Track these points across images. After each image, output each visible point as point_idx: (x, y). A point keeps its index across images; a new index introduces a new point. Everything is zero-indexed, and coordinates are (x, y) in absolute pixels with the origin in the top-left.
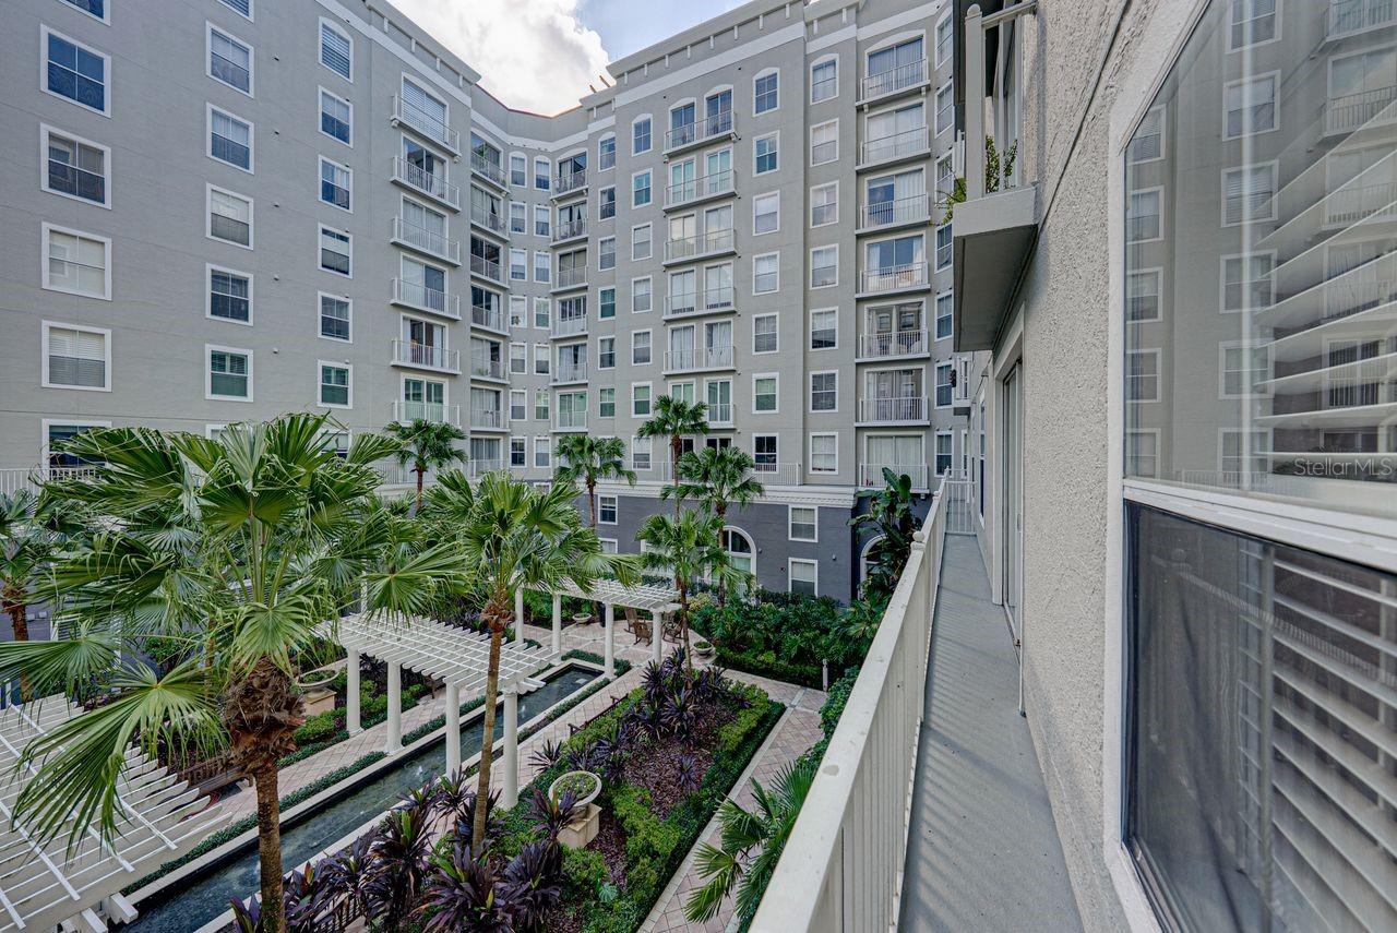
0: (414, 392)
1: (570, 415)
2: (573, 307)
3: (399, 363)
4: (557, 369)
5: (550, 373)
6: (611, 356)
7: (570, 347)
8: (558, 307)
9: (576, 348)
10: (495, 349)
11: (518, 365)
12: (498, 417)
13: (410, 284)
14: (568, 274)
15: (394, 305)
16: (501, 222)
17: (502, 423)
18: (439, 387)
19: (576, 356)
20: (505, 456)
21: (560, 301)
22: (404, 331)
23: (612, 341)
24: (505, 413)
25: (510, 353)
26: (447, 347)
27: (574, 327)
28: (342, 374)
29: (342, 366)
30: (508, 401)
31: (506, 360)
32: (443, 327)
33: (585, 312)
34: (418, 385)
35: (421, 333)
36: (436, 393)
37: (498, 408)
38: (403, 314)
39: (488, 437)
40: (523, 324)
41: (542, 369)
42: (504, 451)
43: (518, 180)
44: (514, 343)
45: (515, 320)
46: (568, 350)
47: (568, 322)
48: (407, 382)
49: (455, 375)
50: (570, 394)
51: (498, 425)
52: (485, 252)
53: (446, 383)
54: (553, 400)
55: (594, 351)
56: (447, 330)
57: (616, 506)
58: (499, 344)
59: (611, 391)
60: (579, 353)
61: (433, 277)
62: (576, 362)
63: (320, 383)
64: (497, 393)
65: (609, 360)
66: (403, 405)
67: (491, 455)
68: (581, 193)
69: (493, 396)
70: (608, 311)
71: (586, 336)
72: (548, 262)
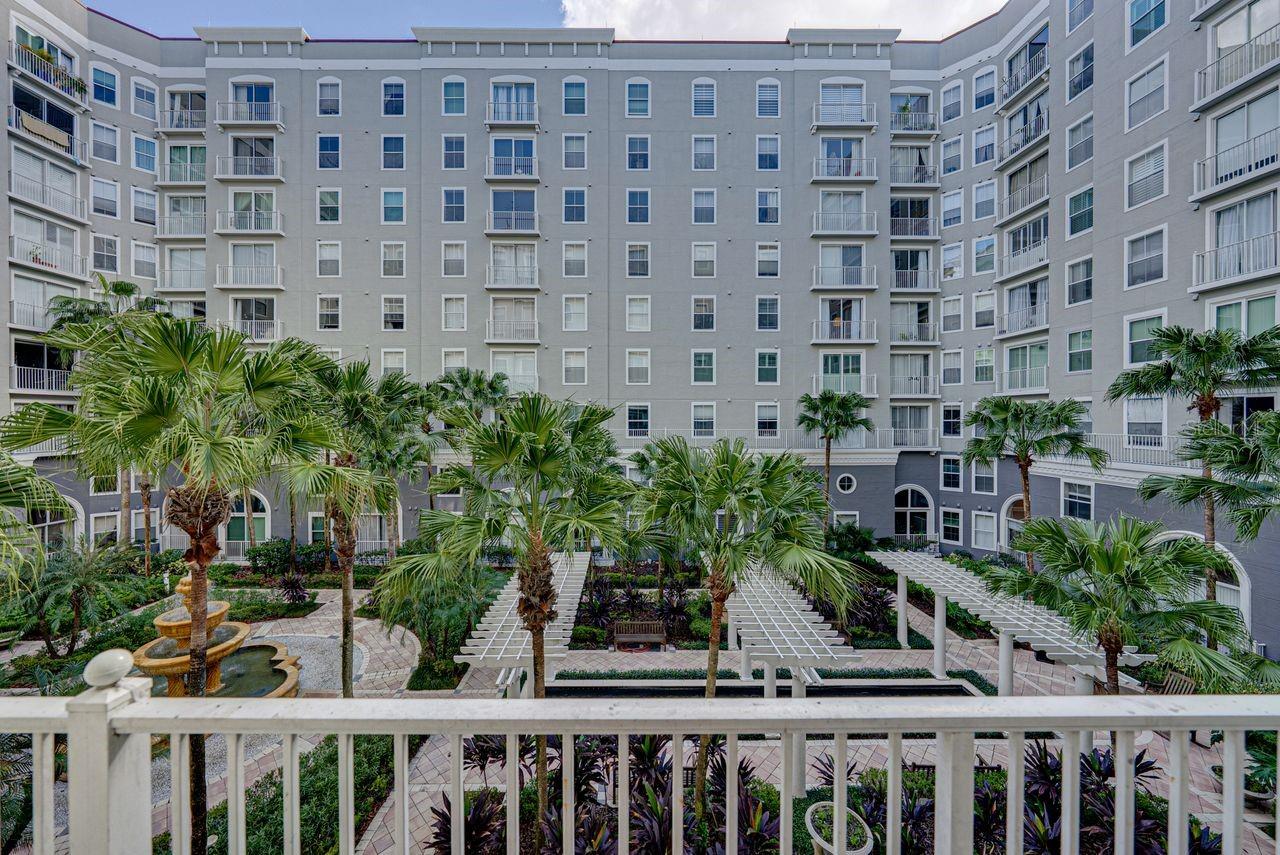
0: (832, 364)
1: (1024, 373)
2: (1029, 232)
3: (820, 341)
4: (1006, 317)
5: (996, 325)
6: (1089, 284)
7: (1025, 286)
8: (1007, 239)
9: (1033, 285)
10: (923, 312)
11: (952, 322)
12: (926, 382)
13: (830, 267)
14: (1019, 195)
15: (814, 291)
16: (930, 170)
17: (931, 388)
18: (857, 359)
19: (1033, 296)
20: (936, 423)
21: (1010, 233)
22: (824, 311)
23: (1089, 263)
24: (935, 377)
25: (939, 311)
26: (864, 318)
27: (1029, 259)
28: (773, 358)
29: (773, 351)
30: (941, 363)
31: (937, 318)
32: (860, 300)
33: (1046, 234)
34: (836, 358)
35: (840, 310)
36: (853, 365)
37: (926, 372)
38: (821, 297)
39: (911, 404)
40: (959, 273)
41: (984, 320)
42: (934, 420)
43: (951, 113)
44: (946, 299)
45: (948, 271)
46: (1021, 291)
47: (1022, 256)
48: (826, 358)
49: (873, 344)
50: (1023, 347)
51: (926, 391)
52: (909, 211)
53: (863, 353)
54: (1000, 357)
55: (1060, 282)
56: (864, 303)
57: (1092, 497)
58: (927, 304)
59: (1087, 334)
60: (1039, 291)
61: (851, 256)
62: (1034, 303)
63: (757, 367)
64: (926, 357)
65: (1082, 291)
66: (821, 379)
67: (919, 423)
68: (1040, 81)
69: (920, 362)
70: (1081, 222)
71: (1046, 267)
72: (995, 190)
